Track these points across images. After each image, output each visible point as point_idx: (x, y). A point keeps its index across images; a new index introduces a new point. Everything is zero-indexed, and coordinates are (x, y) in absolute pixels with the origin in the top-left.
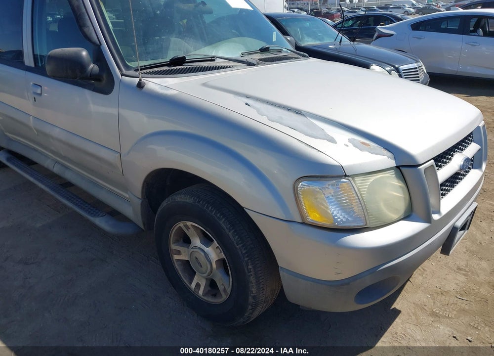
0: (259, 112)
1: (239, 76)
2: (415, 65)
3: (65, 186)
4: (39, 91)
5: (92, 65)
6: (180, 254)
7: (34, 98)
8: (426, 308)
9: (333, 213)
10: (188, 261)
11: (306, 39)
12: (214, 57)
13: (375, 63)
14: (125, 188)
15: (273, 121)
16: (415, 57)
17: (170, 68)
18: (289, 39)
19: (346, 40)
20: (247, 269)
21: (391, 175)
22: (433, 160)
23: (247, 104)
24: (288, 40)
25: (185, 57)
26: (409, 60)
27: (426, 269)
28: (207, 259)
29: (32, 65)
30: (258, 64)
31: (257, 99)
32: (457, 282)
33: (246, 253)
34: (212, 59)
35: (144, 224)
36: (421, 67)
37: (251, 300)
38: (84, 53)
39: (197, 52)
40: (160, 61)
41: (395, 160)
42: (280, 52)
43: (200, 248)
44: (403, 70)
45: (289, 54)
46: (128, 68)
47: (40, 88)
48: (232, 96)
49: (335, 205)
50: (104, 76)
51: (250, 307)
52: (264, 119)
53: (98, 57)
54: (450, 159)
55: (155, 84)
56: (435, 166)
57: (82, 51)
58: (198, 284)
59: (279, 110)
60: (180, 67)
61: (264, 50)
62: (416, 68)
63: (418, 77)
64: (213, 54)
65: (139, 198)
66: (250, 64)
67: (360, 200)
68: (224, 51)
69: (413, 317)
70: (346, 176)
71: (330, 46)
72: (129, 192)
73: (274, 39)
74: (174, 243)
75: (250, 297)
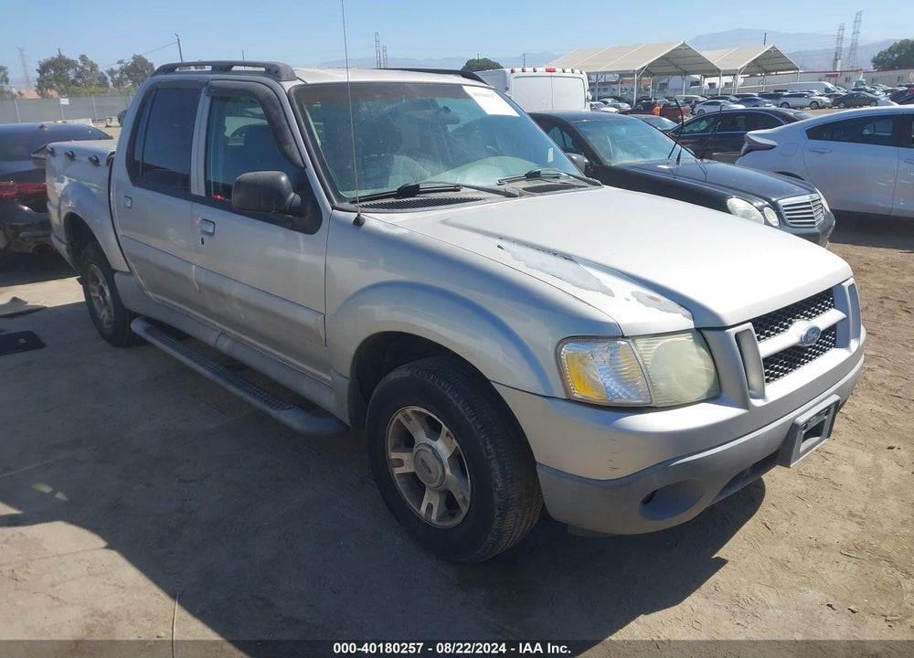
0: (514, 256)
1: (494, 212)
2: (807, 198)
3: (233, 368)
4: (211, 230)
5: (292, 195)
6: (403, 463)
7: (202, 239)
8: (789, 565)
9: (605, 384)
10: (414, 474)
11: (620, 154)
12: (458, 186)
13: (735, 194)
14: (327, 367)
15: (532, 268)
16: (809, 185)
17: (398, 201)
18: (574, 158)
19: (688, 157)
20: (486, 451)
21: (687, 339)
22: (750, 323)
23: (499, 247)
24: (572, 160)
25: (418, 185)
26: (797, 189)
27: (796, 512)
28: (437, 457)
29: (203, 194)
30: (521, 195)
31: (514, 241)
32: (845, 532)
33: (482, 428)
34: (456, 188)
35: (351, 418)
36: (819, 202)
37: (497, 499)
38: (284, 179)
39: (436, 178)
40: (385, 190)
41: (694, 320)
42: (558, 178)
43: (425, 444)
44: (784, 206)
45: (571, 181)
46: (341, 199)
47: (212, 225)
48: (480, 236)
49: (607, 373)
50: (309, 209)
51: (497, 512)
52: (520, 266)
53: (301, 183)
54: (787, 327)
55: (378, 221)
56: (753, 331)
57: (282, 175)
58: (429, 506)
59: (542, 254)
60: (412, 199)
61: (532, 176)
62: (808, 203)
63: (813, 218)
64: (458, 182)
65: (346, 378)
66: (509, 195)
67: (643, 369)
68: (474, 176)
69: (768, 576)
70: (623, 337)
71: (661, 166)
72: (332, 370)
73: (550, 158)
74: (393, 450)
75: (495, 495)
